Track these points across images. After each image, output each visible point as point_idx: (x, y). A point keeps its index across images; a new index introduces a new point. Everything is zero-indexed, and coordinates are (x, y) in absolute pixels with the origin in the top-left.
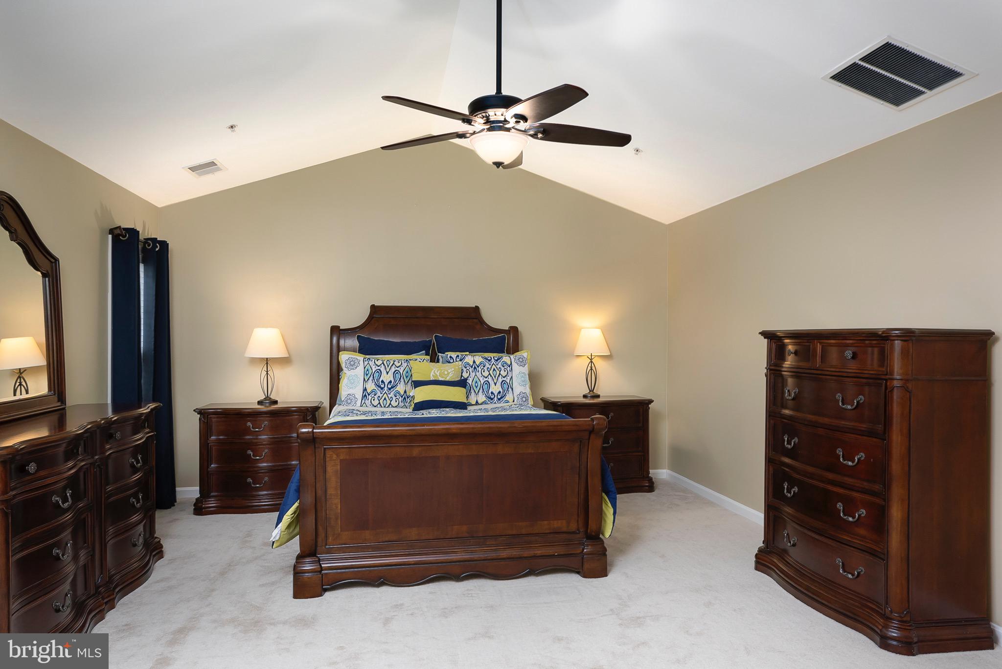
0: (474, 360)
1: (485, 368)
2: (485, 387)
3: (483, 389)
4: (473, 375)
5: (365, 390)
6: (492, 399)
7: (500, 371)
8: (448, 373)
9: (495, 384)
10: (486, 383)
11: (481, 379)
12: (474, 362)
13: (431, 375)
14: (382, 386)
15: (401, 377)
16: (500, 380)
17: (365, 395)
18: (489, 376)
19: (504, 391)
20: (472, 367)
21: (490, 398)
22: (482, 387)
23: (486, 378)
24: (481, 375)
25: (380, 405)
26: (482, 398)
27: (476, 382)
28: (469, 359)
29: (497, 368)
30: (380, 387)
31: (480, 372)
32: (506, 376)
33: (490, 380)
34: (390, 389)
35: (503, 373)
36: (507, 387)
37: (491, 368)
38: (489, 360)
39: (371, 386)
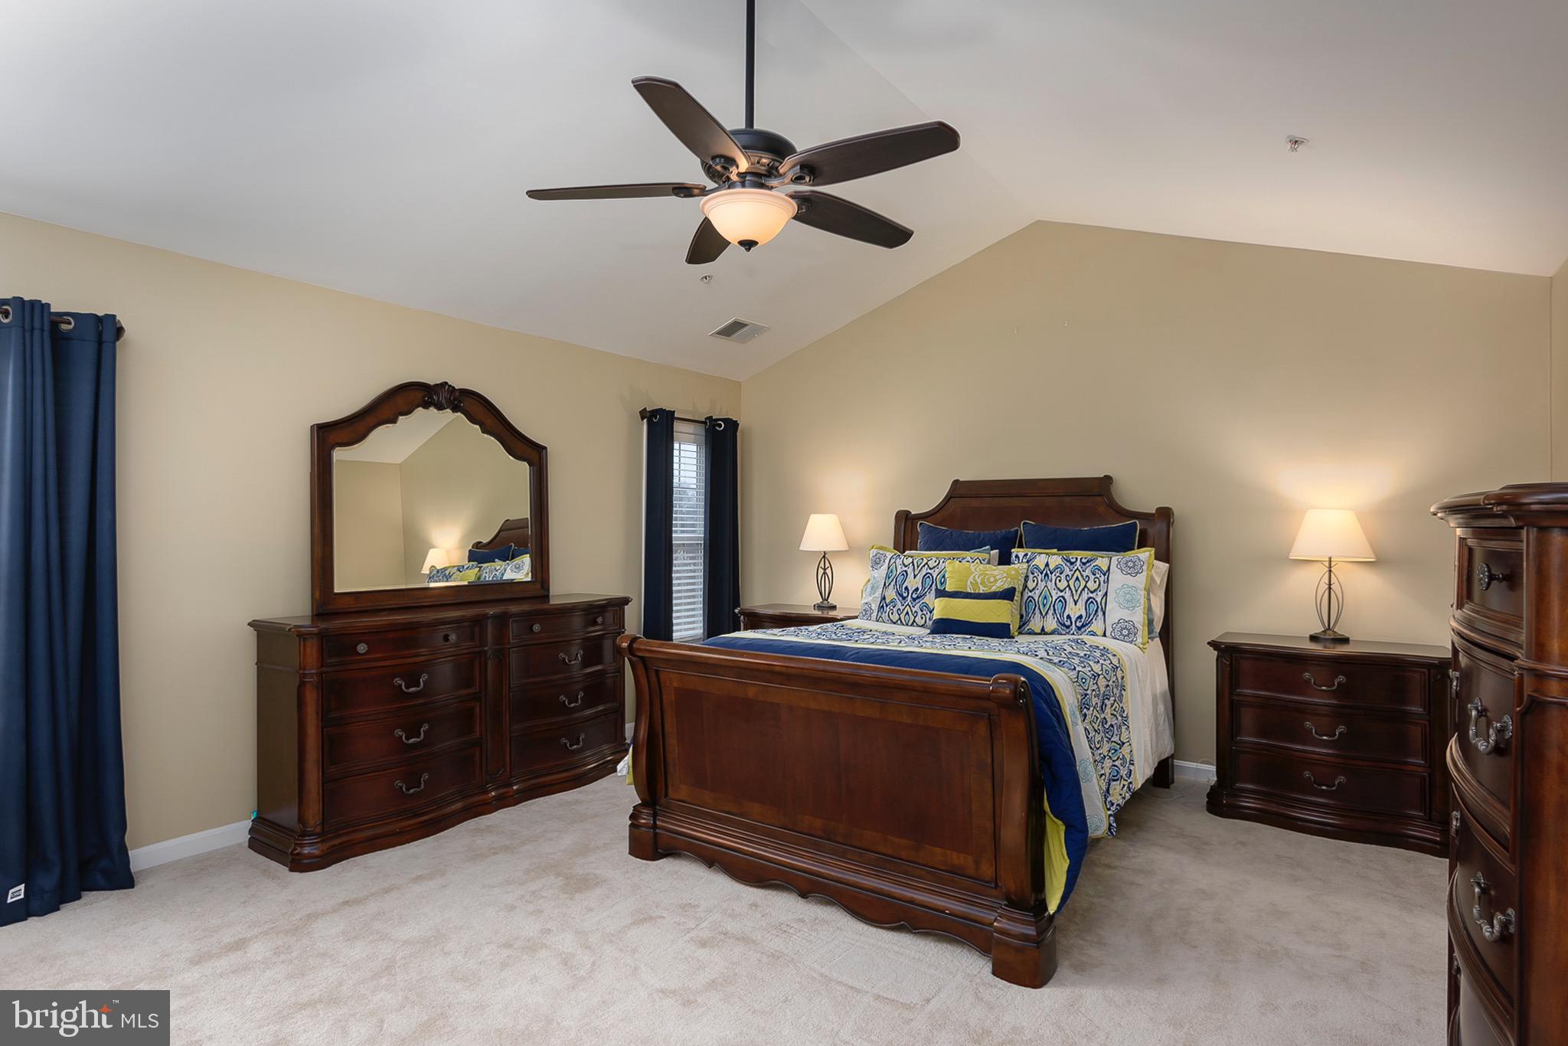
0: (1047, 562)
1: (1062, 576)
2: (1059, 606)
3: (1054, 610)
4: (1042, 585)
5: (884, 598)
6: (1068, 627)
7: (1087, 582)
8: (996, 581)
9: (1076, 603)
10: (1060, 601)
11: (1054, 593)
12: (1047, 565)
13: (969, 583)
14: (905, 595)
15: (933, 582)
16: (1085, 596)
17: (883, 606)
18: (1067, 589)
19: (1088, 615)
20: (1042, 573)
21: (1064, 625)
22: (1054, 606)
23: (1062, 591)
24: (1054, 587)
25: (901, 621)
26: (1051, 624)
27: (1045, 598)
28: (1040, 560)
29: (1082, 576)
30: (901, 596)
31: (1054, 581)
32: (1095, 590)
33: (1067, 595)
34: (914, 600)
35: (1091, 585)
36: (1097, 609)
37: (1073, 575)
38: (1072, 563)
39: (891, 594)
